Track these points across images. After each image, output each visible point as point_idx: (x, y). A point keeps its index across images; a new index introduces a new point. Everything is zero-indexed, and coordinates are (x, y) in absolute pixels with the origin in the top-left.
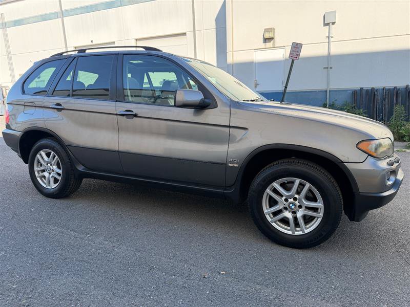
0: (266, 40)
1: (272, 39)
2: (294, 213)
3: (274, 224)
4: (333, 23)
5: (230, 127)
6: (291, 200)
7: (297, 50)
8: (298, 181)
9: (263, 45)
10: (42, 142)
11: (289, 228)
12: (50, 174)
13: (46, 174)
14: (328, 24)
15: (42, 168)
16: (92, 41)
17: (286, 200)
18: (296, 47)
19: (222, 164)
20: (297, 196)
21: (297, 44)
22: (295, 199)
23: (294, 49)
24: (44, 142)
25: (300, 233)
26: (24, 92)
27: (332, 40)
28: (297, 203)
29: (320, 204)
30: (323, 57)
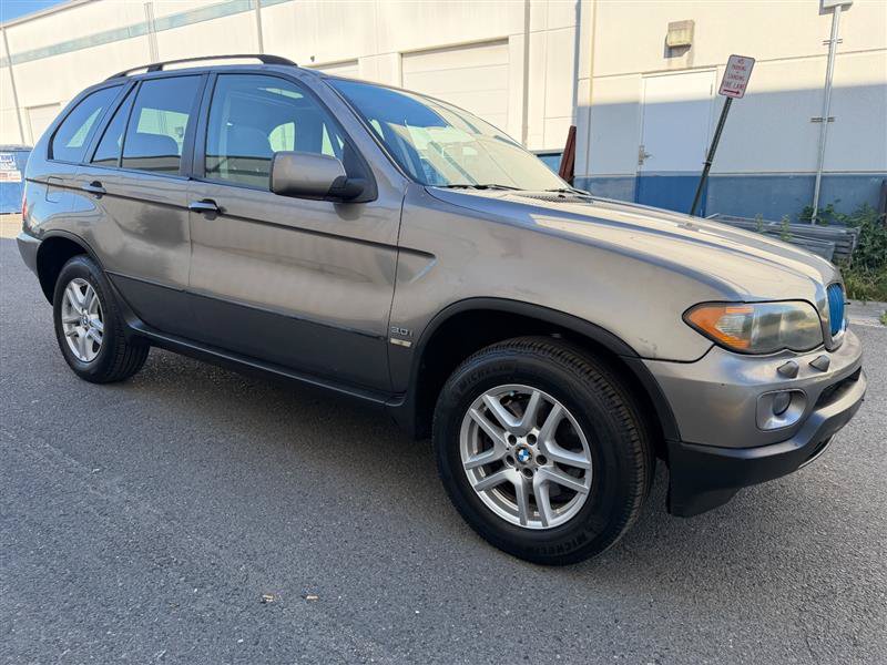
0: (672, 51)
1: (687, 47)
2: (528, 472)
3: (483, 495)
4: (846, 7)
5: (398, 249)
6: (522, 441)
7: (741, 73)
8: (536, 395)
9: (663, 63)
10: (72, 263)
11: (515, 508)
12: (87, 330)
13: (80, 330)
14: (831, 9)
15: (75, 318)
16: (313, 59)
17: (512, 439)
18: (739, 68)
19: (378, 338)
20: (535, 432)
21: (742, 59)
22: (532, 439)
23: (734, 72)
24: (78, 262)
25: (537, 525)
26: (50, 156)
27: (838, 48)
28: (534, 448)
29: (583, 460)
30: (814, 91)
